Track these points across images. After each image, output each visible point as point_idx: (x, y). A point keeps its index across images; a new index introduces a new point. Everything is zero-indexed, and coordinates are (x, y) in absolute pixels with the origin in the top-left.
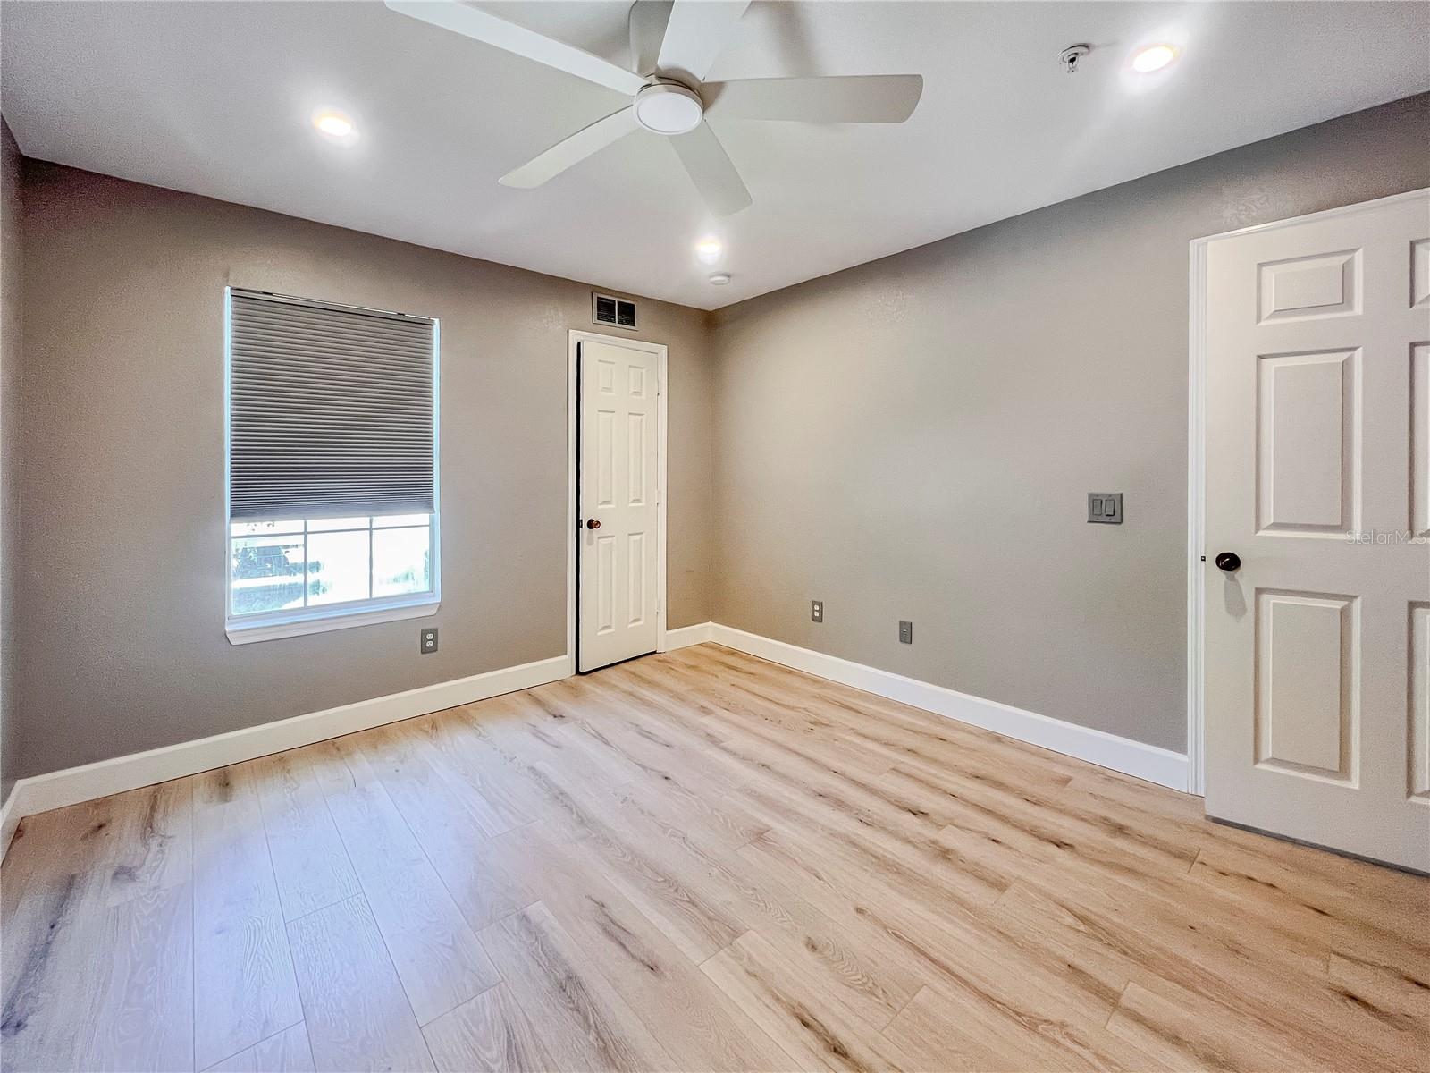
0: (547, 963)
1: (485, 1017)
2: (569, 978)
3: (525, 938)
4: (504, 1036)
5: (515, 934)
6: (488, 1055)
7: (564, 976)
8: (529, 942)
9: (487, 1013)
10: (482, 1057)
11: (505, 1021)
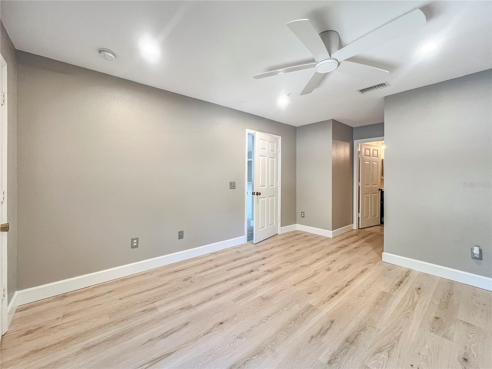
0: (346, 349)
1: (376, 362)
2: (347, 341)
3: (339, 359)
4: (377, 355)
5: (339, 364)
6: (385, 357)
7: (347, 343)
8: (340, 358)
9: (374, 362)
10: (387, 359)
11: (373, 356)
